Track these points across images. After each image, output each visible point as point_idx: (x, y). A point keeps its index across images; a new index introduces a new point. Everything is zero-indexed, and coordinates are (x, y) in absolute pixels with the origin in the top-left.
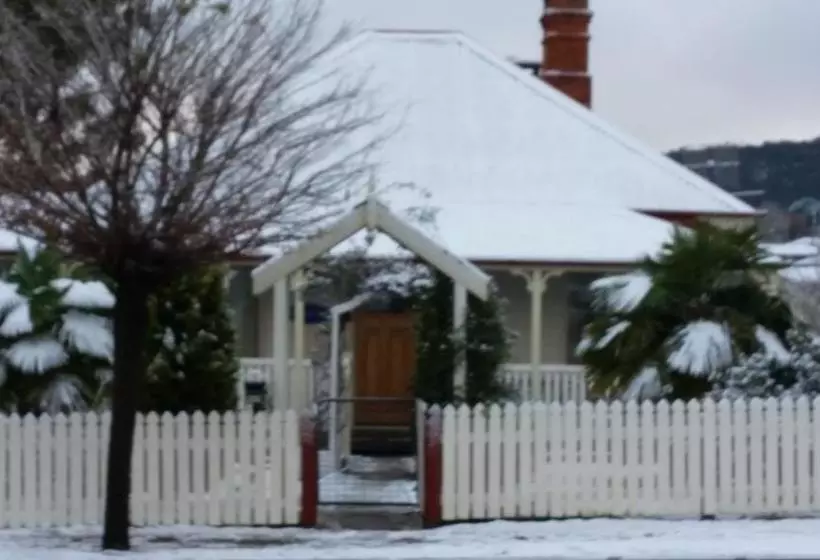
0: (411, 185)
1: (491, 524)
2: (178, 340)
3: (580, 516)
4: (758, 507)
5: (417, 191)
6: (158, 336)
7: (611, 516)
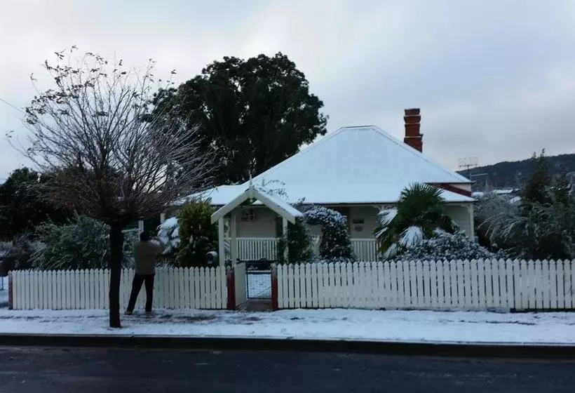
0: (277, 181)
1: (296, 310)
2: (194, 240)
3: (330, 307)
4: (402, 306)
5: (279, 183)
6: (188, 238)
7: (342, 308)
